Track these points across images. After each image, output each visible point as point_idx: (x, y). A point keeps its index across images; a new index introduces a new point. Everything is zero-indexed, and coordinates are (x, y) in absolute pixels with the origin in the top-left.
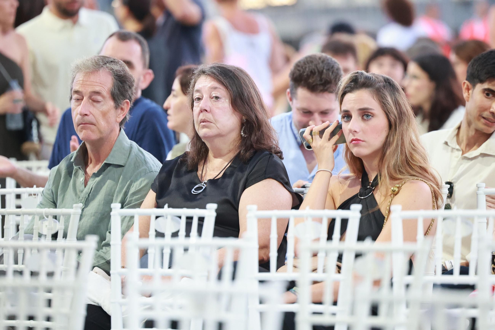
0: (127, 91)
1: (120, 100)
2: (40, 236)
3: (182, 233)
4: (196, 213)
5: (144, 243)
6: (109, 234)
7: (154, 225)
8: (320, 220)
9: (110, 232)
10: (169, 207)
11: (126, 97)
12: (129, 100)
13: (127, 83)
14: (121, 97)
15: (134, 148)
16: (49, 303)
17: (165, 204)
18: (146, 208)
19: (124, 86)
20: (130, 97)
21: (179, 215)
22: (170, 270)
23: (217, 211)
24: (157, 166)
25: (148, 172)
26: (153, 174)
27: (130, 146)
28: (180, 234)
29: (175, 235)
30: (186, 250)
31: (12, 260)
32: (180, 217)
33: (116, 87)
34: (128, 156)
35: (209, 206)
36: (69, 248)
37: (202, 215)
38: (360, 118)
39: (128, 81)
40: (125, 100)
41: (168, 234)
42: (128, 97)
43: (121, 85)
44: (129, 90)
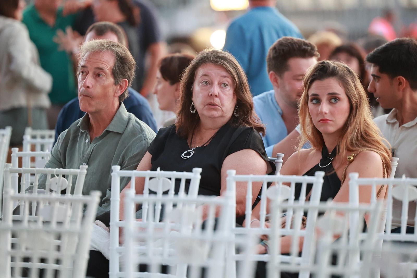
0: (127, 72)
1: (120, 78)
2: (51, 191)
3: (172, 192)
4: (184, 175)
5: (140, 199)
6: (109, 191)
7: (148, 185)
8: (289, 184)
9: (110, 190)
10: (161, 170)
11: (125, 76)
12: (128, 79)
13: (127, 64)
14: (121, 75)
15: (132, 119)
16: (59, 248)
17: (158, 168)
18: (141, 170)
19: (124, 67)
20: (129, 78)
21: (169, 177)
22: (161, 223)
23: (201, 174)
24: (150, 134)
25: (143, 139)
26: (147, 140)
27: (128, 117)
28: (170, 193)
29: (166, 193)
30: (175, 206)
31: (27, 211)
32: (170, 179)
33: (117, 67)
34: (126, 126)
35: (195, 169)
36: (76, 201)
37: (188, 178)
38: (328, 102)
39: (128, 63)
40: (124, 78)
41: (160, 192)
42: (127, 76)
43: (121, 65)
44: (128, 71)
